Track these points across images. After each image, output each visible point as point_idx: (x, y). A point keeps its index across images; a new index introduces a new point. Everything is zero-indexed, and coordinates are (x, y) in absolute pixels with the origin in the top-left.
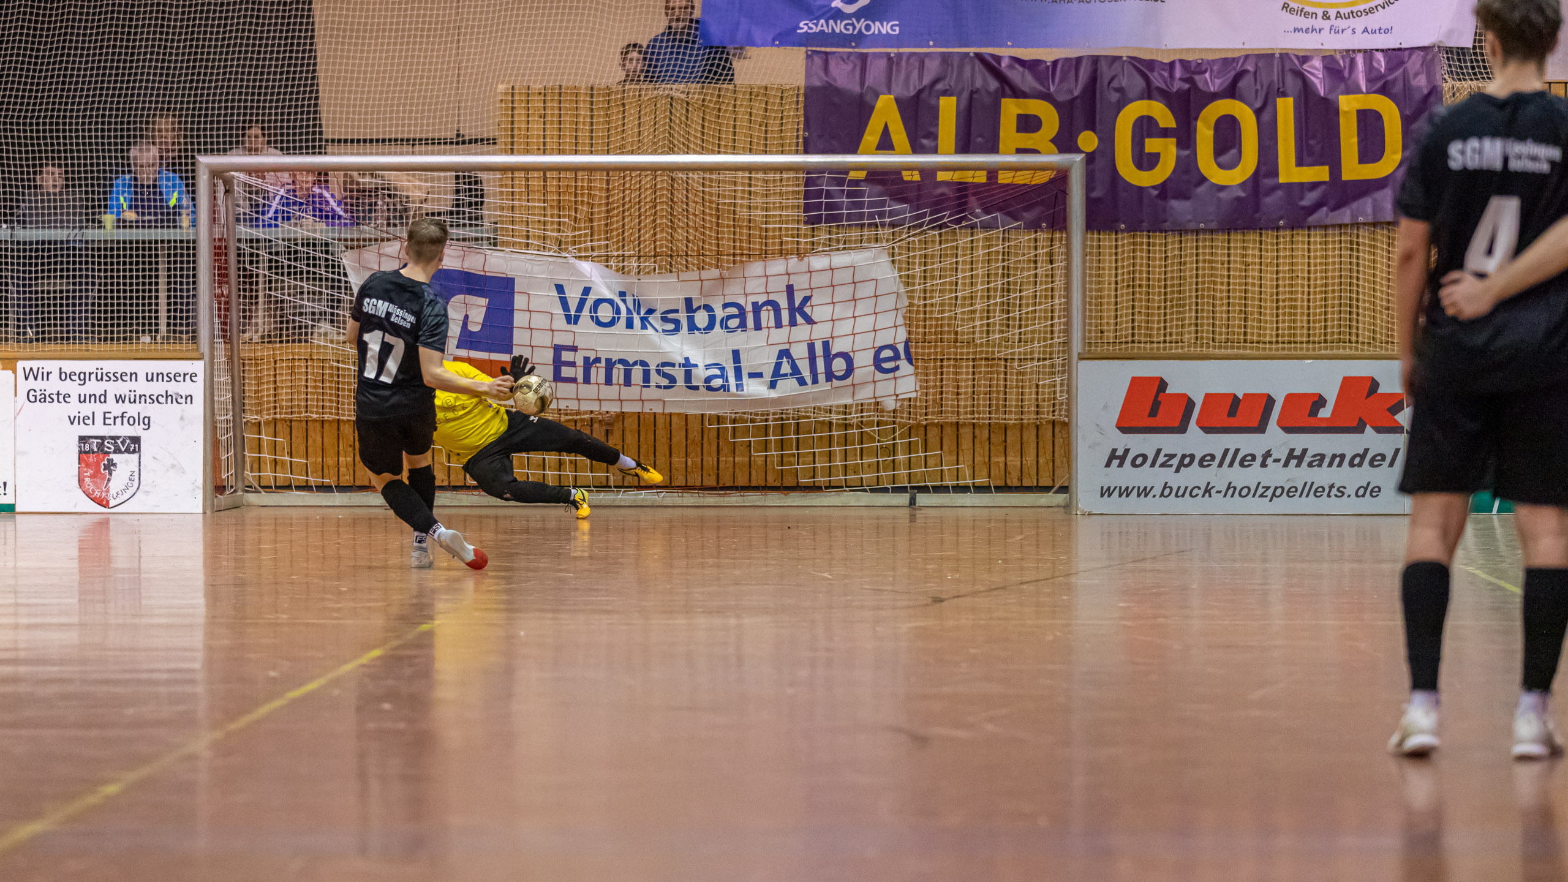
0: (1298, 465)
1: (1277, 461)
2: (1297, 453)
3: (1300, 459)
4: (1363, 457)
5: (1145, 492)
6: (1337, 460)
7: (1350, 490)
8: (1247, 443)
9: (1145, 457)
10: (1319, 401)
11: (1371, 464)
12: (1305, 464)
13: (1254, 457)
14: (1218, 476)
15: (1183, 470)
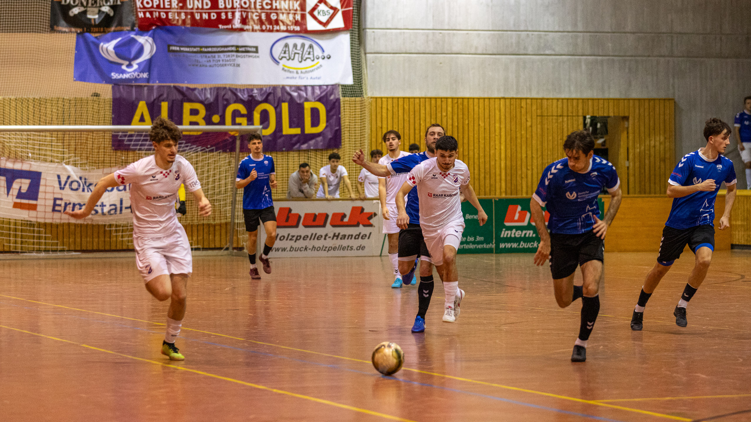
0: (337, 239)
1: (329, 237)
2: (337, 234)
3: (338, 236)
4: (359, 235)
5: (284, 250)
6: (350, 237)
7: (355, 248)
8: (319, 231)
9: (284, 237)
10: (344, 216)
11: (362, 238)
12: (339, 238)
13: (322, 236)
14: (310, 243)
15: (297, 241)
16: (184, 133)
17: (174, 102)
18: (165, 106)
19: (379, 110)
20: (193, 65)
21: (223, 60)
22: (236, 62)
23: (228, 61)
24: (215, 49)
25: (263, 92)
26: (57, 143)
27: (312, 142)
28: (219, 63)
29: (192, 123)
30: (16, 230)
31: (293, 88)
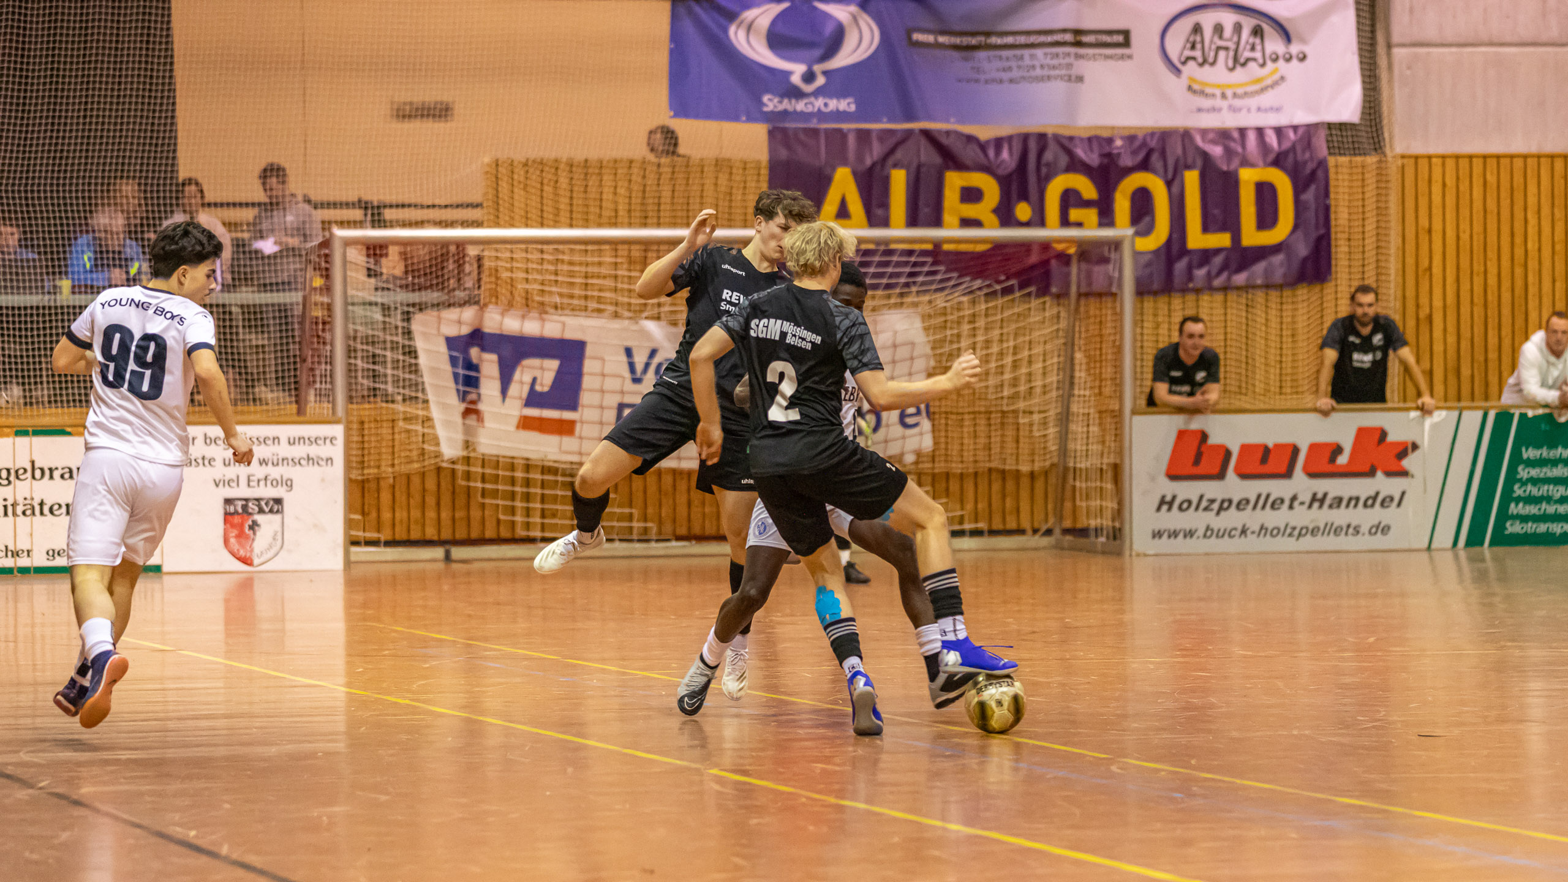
0: (1321, 507)
1: (1302, 503)
2: (1320, 496)
3: (1322, 501)
4: (1375, 498)
5: (1190, 534)
6: (1353, 502)
7: (1364, 529)
8: (1277, 488)
9: (1190, 502)
10: (1338, 450)
11: (1382, 504)
12: (1326, 506)
13: (1282, 501)
14: (1252, 518)
15: (1223, 513)
16: (946, 247)
17: (923, 170)
18: (899, 180)
19: (1423, 186)
20: (968, 81)
21: (1042, 67)
22: (1074, 72)
23: (1054, 67)
24: (1022, 39)
25: (1137, 144)
26: (630, 270)
27: (1260, 267)
28: (1033, 73)
29: (966, 223)
30: (527, 483)
31: (1211, 136)
